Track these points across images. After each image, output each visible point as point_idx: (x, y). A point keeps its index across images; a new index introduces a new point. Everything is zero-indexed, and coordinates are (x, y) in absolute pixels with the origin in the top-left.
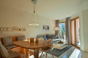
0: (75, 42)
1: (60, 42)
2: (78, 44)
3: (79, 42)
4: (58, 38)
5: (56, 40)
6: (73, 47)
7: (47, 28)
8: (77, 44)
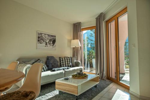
0: (116, 73)
1: (79, 74)
2: (122, 77)
3: (124, 74)
4: (77, 65)
5: (72, 69)
6: (112, 86)
7: (50, 40)
8: (120, 79)
